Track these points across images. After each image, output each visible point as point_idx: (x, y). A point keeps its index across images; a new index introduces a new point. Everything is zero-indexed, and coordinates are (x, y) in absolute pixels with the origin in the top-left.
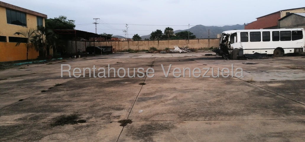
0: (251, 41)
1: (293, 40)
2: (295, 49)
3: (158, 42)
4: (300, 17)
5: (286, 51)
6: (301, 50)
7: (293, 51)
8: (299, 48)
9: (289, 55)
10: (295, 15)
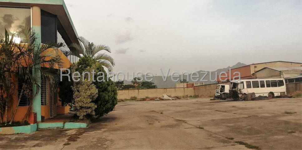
0: (253, 87)
1: (279, 87)
2: (281, 93)
3: (138, 91)
4: (273, 70)
5: (276, 95)
6: (284, 94)
7: (279, 95)
8: (283, 92)
9: (277, 97)
10: (268, 69)
